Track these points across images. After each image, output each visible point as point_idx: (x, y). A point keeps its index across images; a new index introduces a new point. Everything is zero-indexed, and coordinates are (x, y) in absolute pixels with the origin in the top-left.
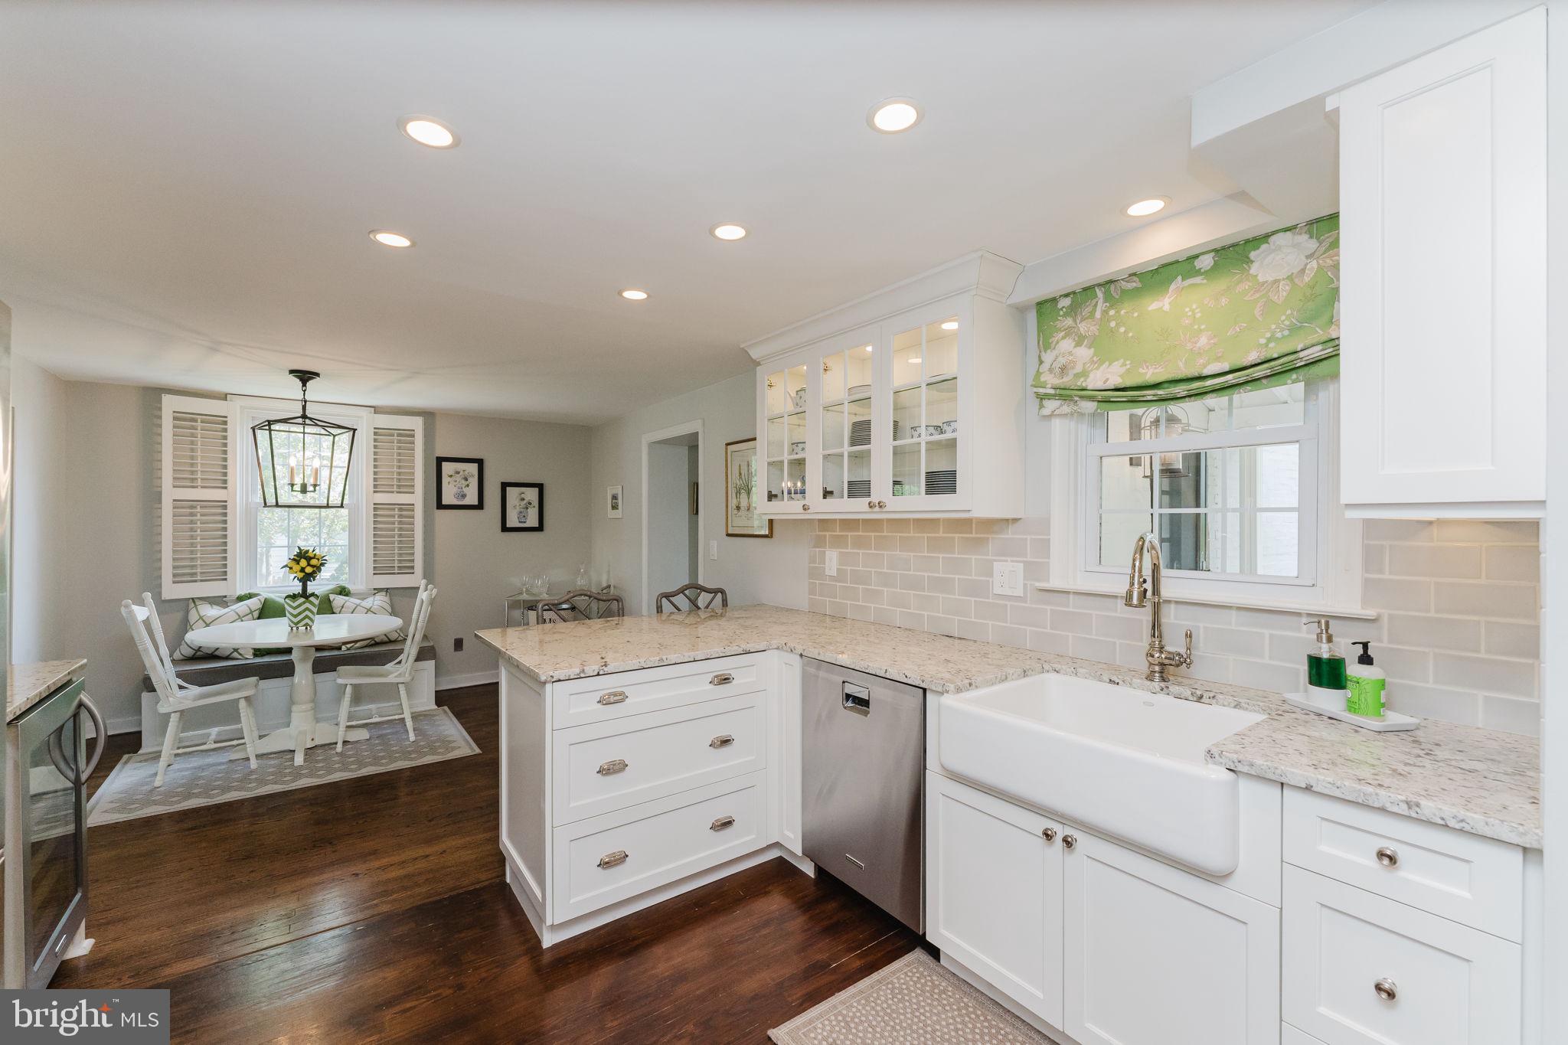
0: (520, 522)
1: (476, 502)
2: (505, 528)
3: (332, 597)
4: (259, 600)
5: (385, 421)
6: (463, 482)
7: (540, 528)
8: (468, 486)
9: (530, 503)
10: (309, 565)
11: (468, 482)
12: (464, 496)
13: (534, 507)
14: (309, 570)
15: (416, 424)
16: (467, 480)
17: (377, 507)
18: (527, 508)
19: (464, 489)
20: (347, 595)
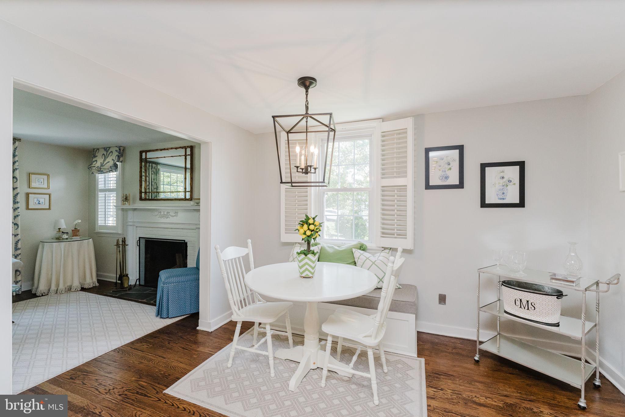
0: (501, 199)
1: (457, 183)
2: (484, 205)
3: (354, 250)
4: (318, 247)
5: (388, 126)
6: (447, 166)
7: (521, 204)
8: (450, 169)
9: (510, 181)
10: (309, 229)
11: (450, 166)
12: (447, 178)
13: (514, 184)
14: (309, 233)
15: (408, 124)
16: (449, 164)
17: (384, 188)
18: (507, 185)
19: (447, 172)
20: (364, 250)
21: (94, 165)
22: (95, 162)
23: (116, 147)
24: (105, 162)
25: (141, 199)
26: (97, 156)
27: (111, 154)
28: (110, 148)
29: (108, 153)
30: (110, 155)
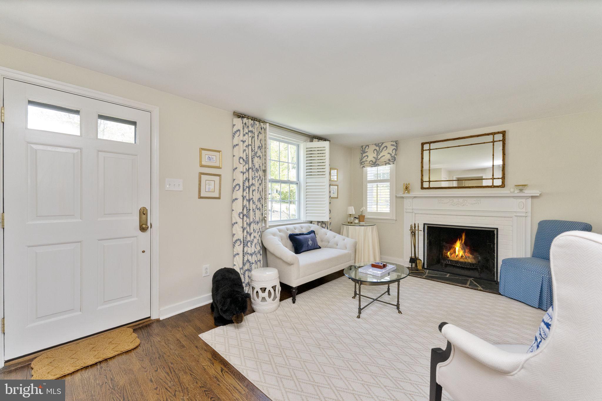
21: (366, 160)
22: (366, 157)
23: (392, 141)
24: (379, 157)
25: (422, 188)
26: (367, 152)
27: (385, 148)
28: (383, 143)
29: (381, 148)
30: (384, 150)
